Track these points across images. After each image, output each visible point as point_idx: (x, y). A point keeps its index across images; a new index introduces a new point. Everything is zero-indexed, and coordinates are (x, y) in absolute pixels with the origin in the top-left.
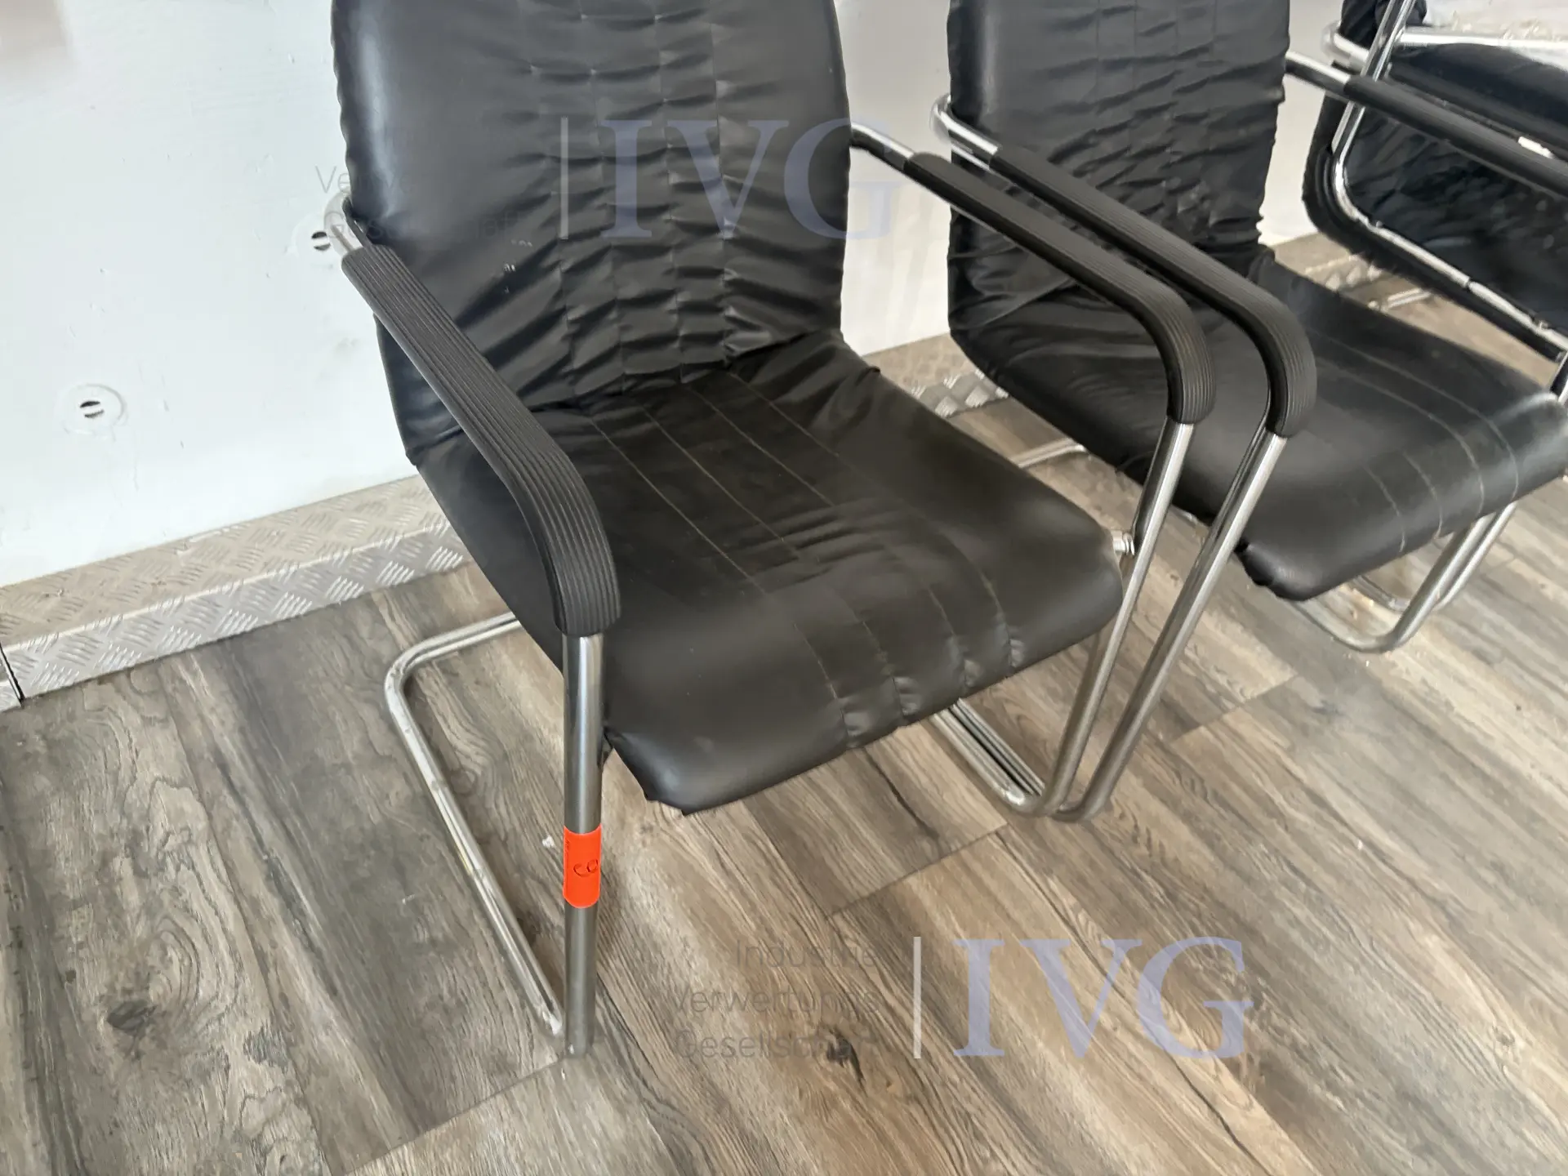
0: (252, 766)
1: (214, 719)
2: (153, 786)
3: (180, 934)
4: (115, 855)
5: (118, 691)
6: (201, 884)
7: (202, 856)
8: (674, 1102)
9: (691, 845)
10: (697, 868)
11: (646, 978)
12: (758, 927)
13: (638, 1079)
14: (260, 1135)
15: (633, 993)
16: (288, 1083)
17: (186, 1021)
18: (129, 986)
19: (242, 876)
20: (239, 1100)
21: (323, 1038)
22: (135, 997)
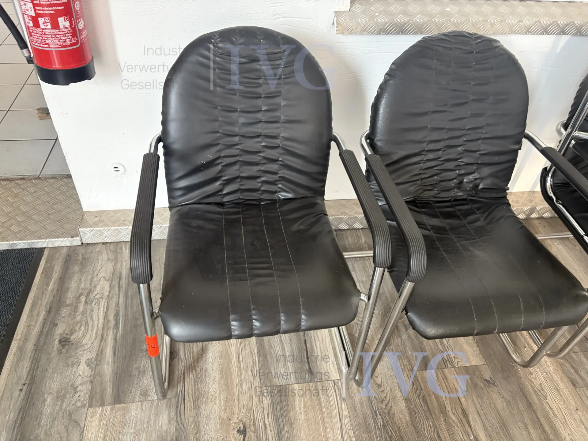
0: (127, 281)
1: (124, 264)
2: (101, 278)
3: (87, 322)
4: (83, 295)
5: (106, 248)
6: (98, 311)
7: (103, 303)
8: (185, 425)
9: (233, 348)
10: (231, 356)
11: (198, 384)
12: (239, 382)
13: (179, 414)
14: (77, 387)
15: (192, 387)
16: (91, 376)
17: (77, 348)
18: (68, 333)
19: (109, 312)
20: (77, 376)
21: (105, 367)
22: (68, 336)
